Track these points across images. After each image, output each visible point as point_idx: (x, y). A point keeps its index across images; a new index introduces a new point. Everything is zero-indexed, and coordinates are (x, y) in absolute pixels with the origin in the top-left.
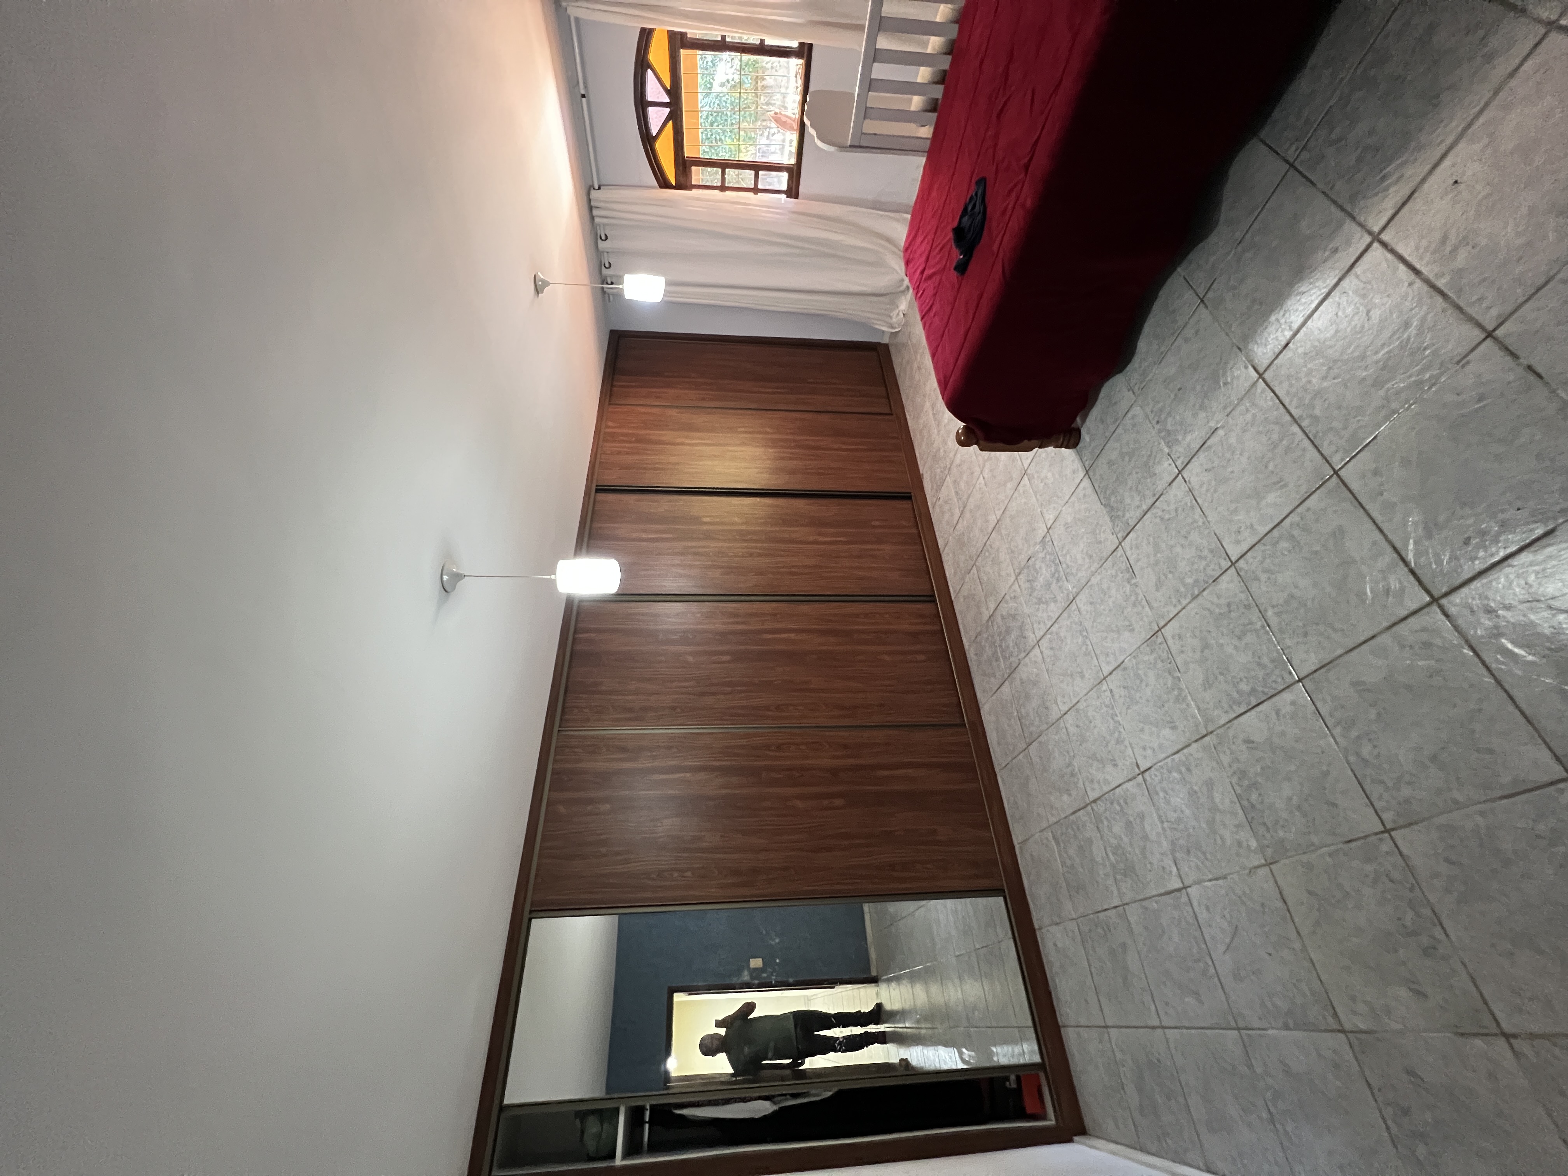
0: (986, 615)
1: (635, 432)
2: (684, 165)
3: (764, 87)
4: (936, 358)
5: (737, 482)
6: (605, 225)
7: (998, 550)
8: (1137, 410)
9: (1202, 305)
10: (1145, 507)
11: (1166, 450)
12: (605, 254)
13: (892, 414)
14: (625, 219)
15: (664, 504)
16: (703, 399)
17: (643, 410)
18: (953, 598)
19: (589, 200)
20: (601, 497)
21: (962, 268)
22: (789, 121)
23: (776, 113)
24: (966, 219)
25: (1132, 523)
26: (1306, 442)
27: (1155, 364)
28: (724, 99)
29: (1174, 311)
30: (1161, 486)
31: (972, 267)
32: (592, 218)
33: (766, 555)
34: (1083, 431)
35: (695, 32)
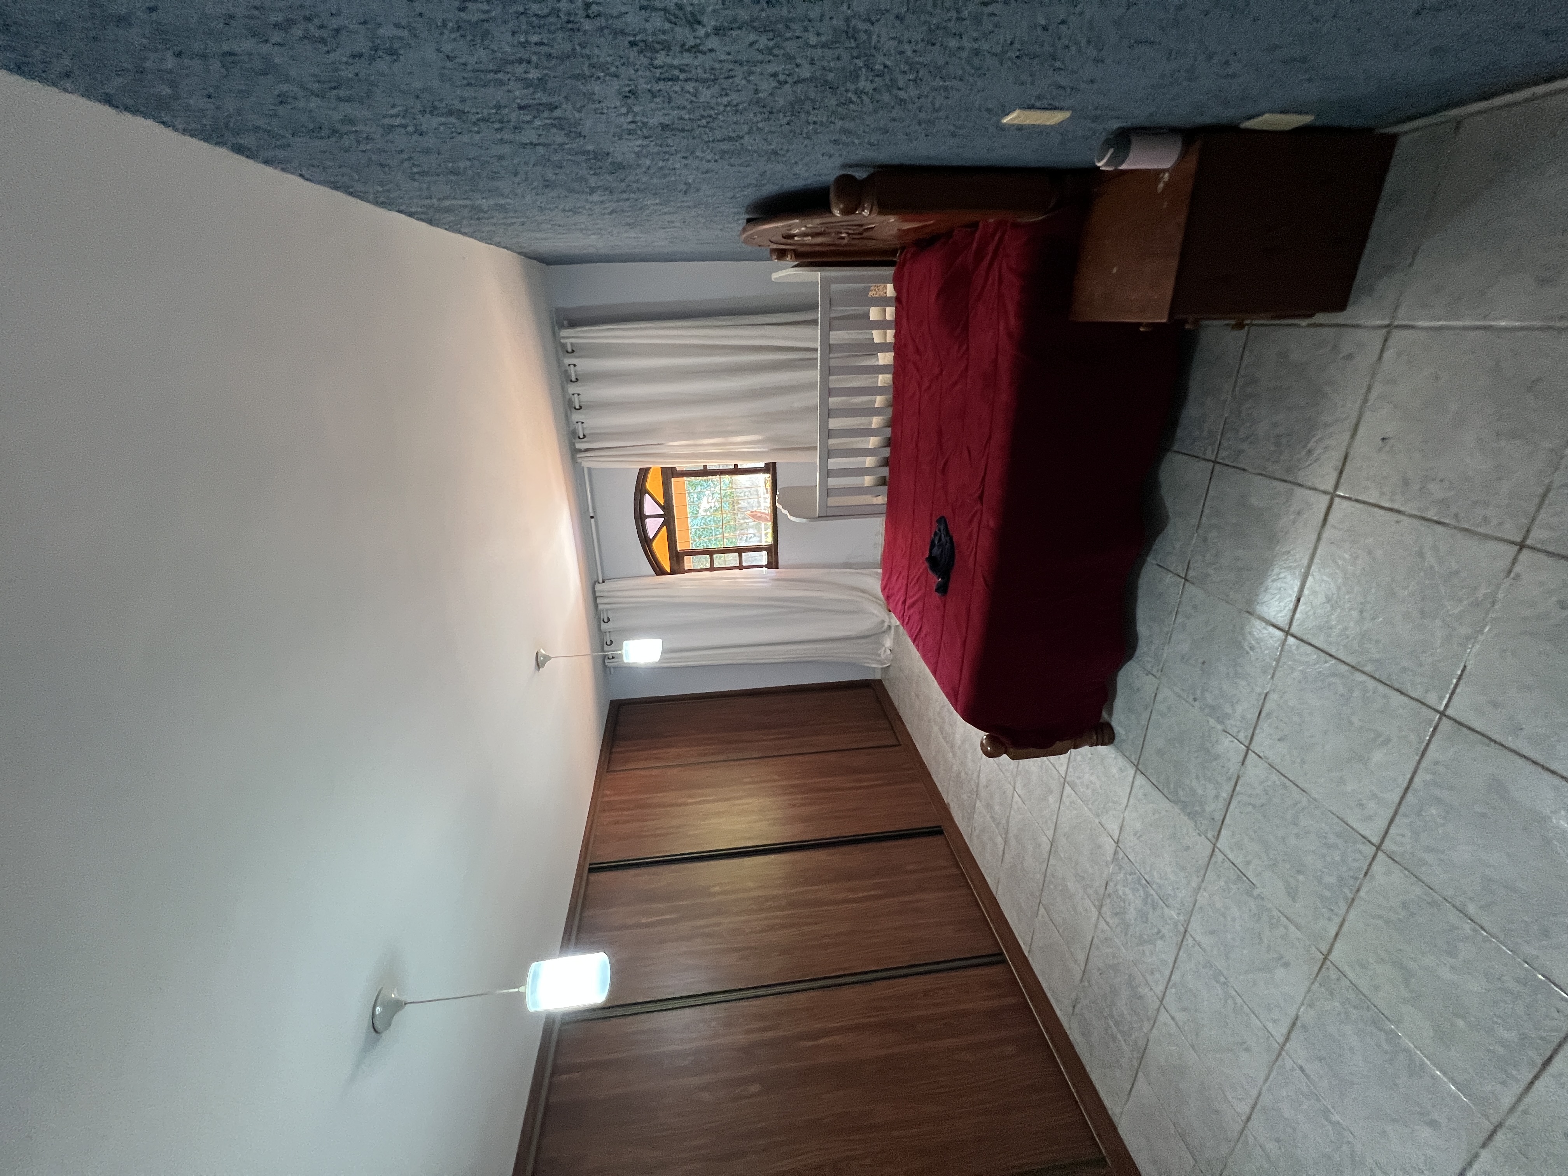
0: (1077, 971)
1: (633, 797)
2: (677, 557)
3: (739, 508)
4: (938, 673)
5: (749, 838)
6: (607, 610)
7: (1064, 879)
8: (1165, 692)
9: (1187, 584)
10: (1224, 795)
11: (1219, 727)
12: (608, 634)
13: (900, 745)
14: (625, 603)
15: (667, 876)
16: (705, 755)
17: (643, 773)
18: (1027, 954)
19: (594, 592)
20: (595, 877)
21: (943, 589)
22: (764, 516)
23: (752, 512)
24: (936, 549)
25: (1218, 817)
26: (1381, 688)
27: (1164, 644)
28: (709, 519)
29: (1161, 594)
30: (1233, 767)
31: (951, 586)
32: (596, 605)
33: (791, 926)
34: (1114, 724)
35: (681, 466)
